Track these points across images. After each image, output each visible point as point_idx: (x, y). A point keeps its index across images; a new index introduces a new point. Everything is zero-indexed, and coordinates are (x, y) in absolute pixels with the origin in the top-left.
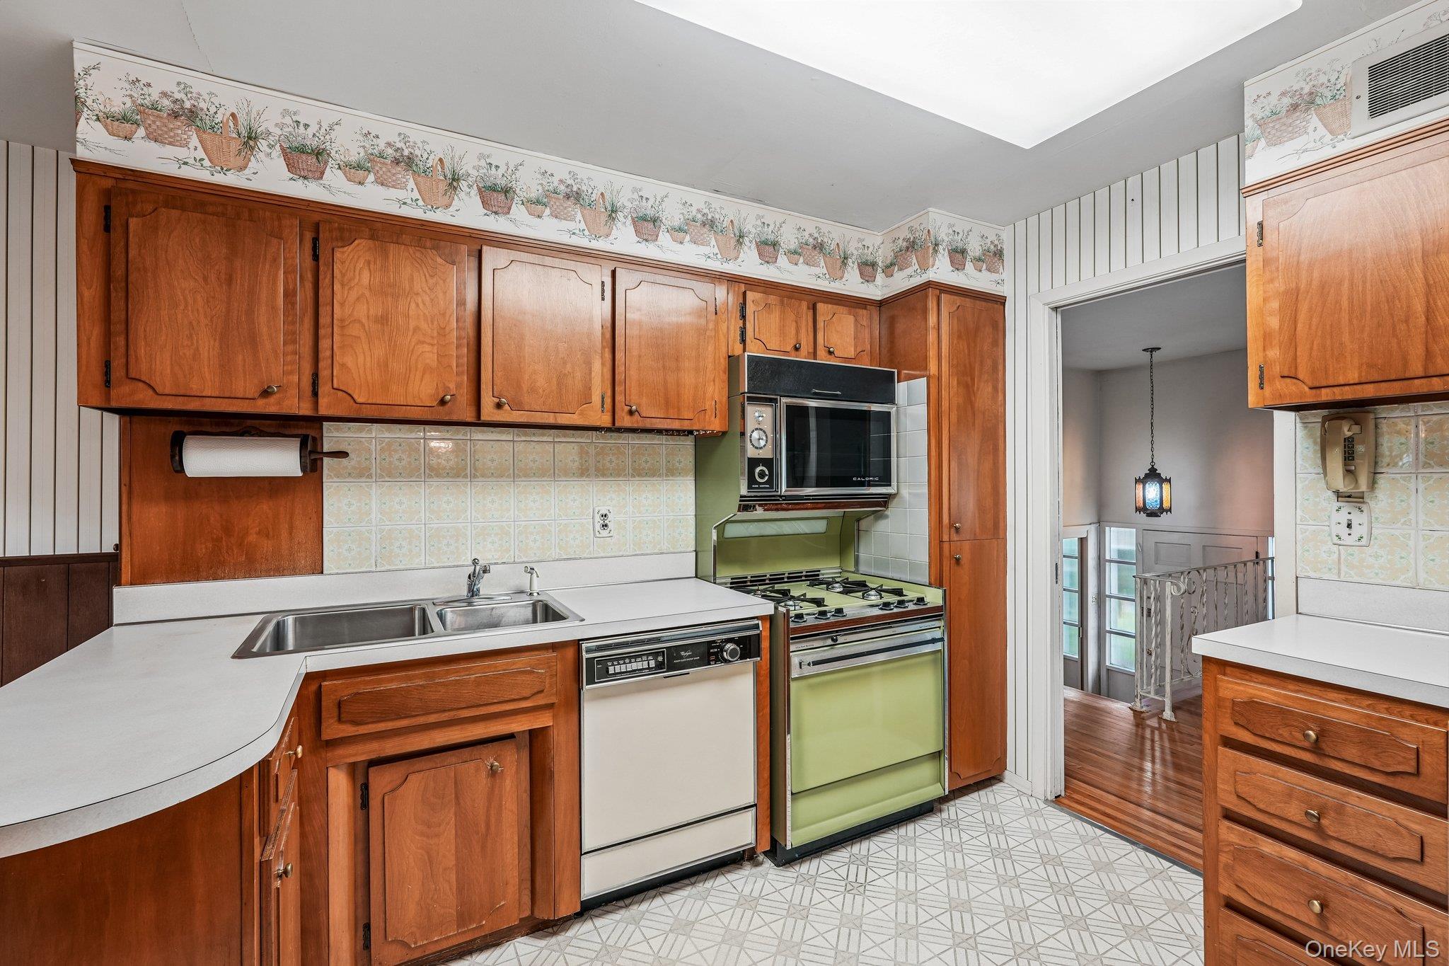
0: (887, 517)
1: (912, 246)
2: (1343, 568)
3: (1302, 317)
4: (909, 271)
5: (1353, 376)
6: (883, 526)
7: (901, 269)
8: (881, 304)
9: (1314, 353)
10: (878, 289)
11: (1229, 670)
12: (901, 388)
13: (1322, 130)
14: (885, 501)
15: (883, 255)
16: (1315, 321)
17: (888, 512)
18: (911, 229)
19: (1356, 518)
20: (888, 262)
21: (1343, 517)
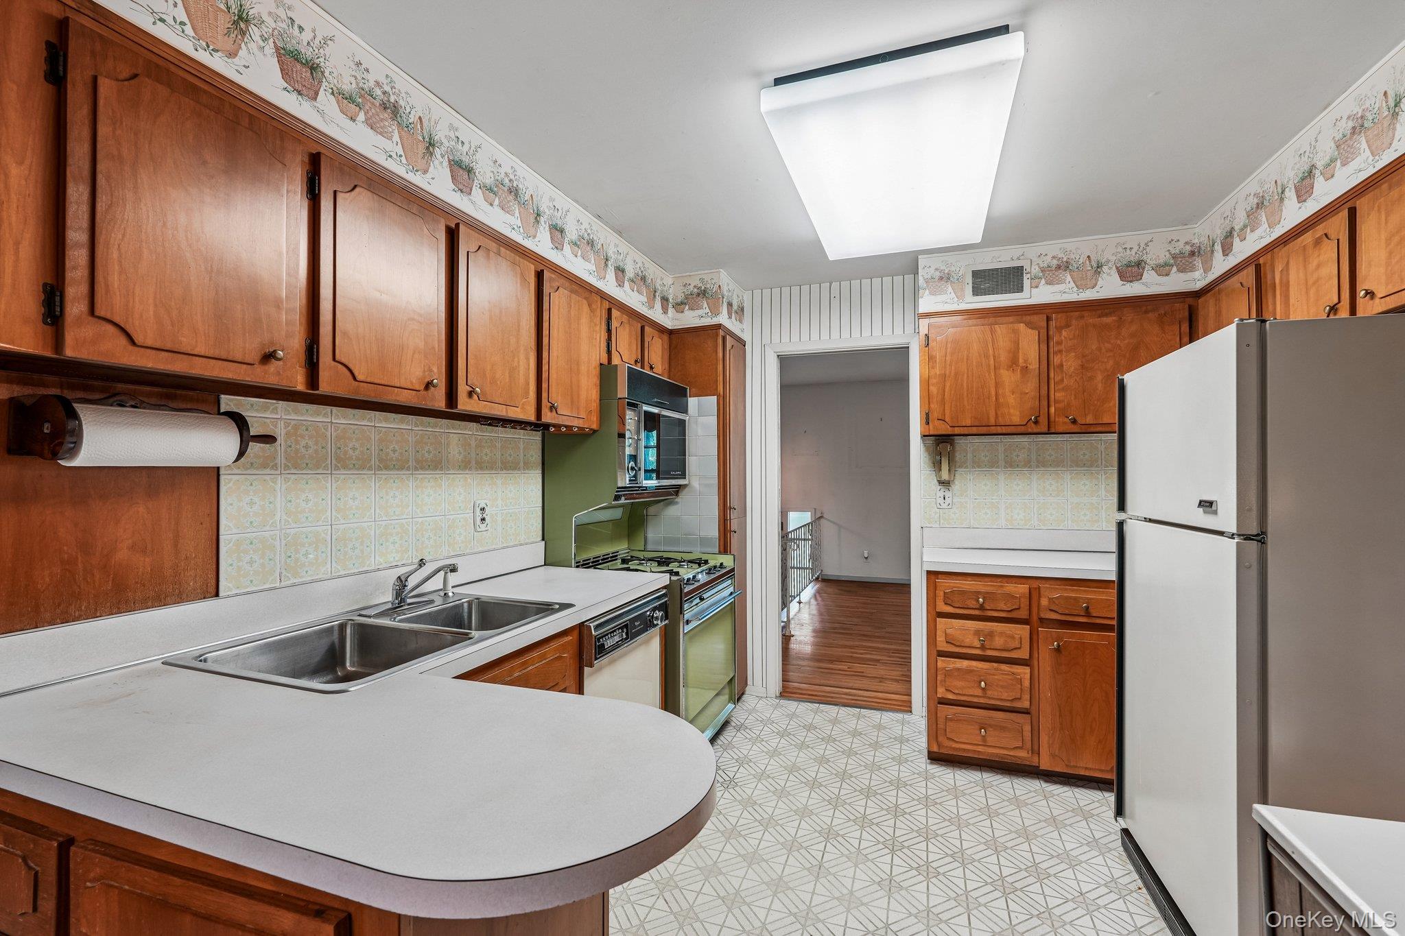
0: (677, 503)
1: (703, 293)
2: (942, 521)
3: (947, 390)
4: (700, 312)
5: (968, 423)
6: (672, 511)
7: (691, 309)
8: (671, 333)
9: (953, 409)
10: (670, 320)
11: (940, 576)
12: (692, 402)
13: (953, 295)
14: (678, 489)
15: (675, 293)
16: (953, 392)
17: (678, 500)
18: (702, 280)
19: (948, 494)
20: (679, 300)
21: (941, 494)
